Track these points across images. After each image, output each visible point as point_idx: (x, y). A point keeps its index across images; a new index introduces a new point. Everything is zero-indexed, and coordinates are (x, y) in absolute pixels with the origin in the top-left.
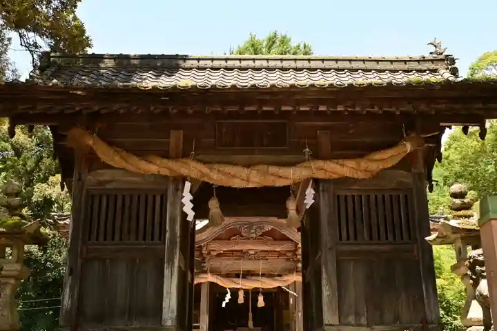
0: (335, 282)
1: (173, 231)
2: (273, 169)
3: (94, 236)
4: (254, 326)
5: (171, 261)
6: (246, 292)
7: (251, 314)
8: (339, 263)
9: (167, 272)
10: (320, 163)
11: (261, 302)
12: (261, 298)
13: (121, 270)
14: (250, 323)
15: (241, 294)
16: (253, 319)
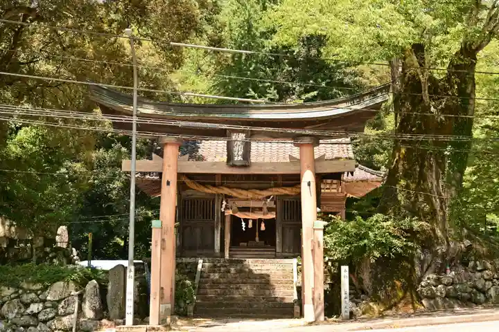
0: (281, 237)
1: (217, 216)
2: (258, 192)
3: (186, 217)
4: (260, 240)
5: (217, 227)
6: (254, 221)
7: (257, 233)
8: (283, 228)
9: (216, 232)
10: (277, 189)
11: (263, 227)
12: (263, 225)
13: (198, 231)
14: (257, 239)
15: (250, 222)
16: (259, 236)
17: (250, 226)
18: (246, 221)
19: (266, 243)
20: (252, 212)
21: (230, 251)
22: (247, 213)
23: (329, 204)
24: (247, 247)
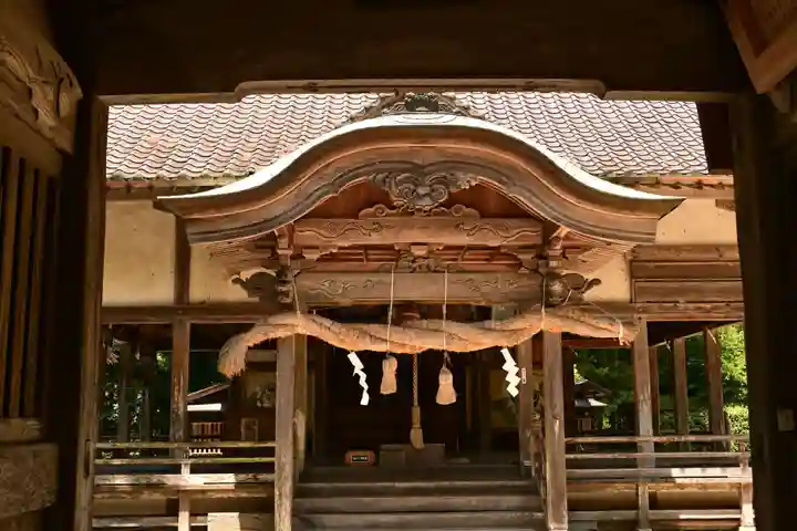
4: (426, 440)
6: (404, 361)
12: (446, 381)
14: (416, 435)
15: (390, 369)
16: (424, 425)
17: (389, 385)
18: (373, 361)
19: (450, 452)
20: (397, 322)
21: (298, 493)
22: (374, 328)
23: (698, 291)
24: (376, 471)
